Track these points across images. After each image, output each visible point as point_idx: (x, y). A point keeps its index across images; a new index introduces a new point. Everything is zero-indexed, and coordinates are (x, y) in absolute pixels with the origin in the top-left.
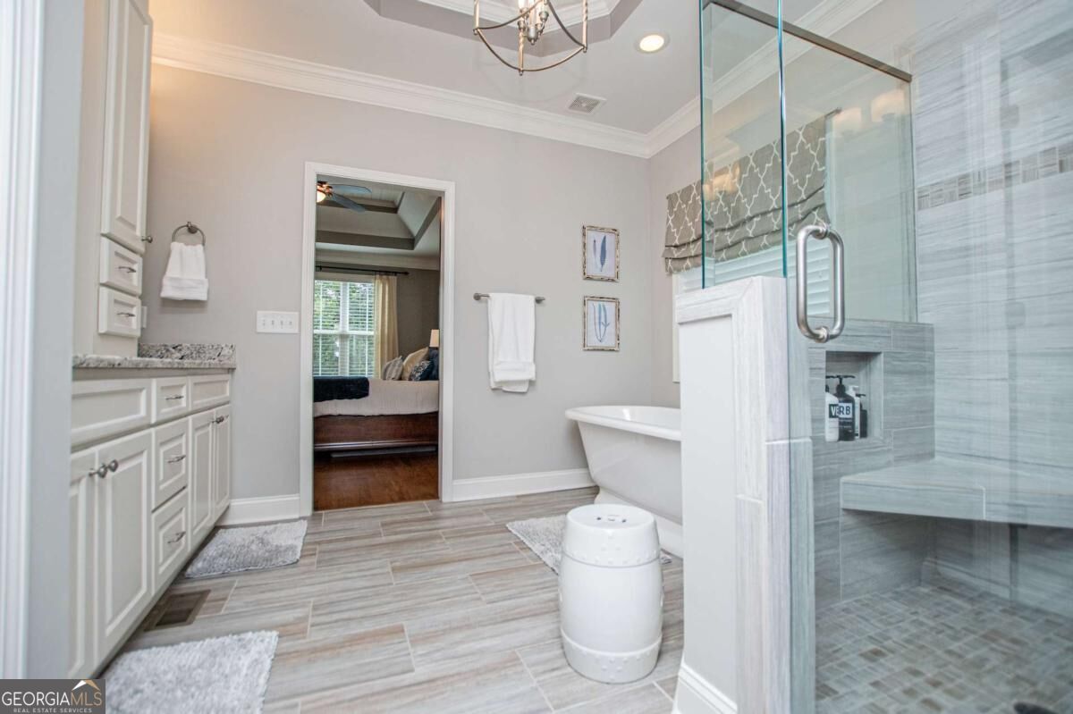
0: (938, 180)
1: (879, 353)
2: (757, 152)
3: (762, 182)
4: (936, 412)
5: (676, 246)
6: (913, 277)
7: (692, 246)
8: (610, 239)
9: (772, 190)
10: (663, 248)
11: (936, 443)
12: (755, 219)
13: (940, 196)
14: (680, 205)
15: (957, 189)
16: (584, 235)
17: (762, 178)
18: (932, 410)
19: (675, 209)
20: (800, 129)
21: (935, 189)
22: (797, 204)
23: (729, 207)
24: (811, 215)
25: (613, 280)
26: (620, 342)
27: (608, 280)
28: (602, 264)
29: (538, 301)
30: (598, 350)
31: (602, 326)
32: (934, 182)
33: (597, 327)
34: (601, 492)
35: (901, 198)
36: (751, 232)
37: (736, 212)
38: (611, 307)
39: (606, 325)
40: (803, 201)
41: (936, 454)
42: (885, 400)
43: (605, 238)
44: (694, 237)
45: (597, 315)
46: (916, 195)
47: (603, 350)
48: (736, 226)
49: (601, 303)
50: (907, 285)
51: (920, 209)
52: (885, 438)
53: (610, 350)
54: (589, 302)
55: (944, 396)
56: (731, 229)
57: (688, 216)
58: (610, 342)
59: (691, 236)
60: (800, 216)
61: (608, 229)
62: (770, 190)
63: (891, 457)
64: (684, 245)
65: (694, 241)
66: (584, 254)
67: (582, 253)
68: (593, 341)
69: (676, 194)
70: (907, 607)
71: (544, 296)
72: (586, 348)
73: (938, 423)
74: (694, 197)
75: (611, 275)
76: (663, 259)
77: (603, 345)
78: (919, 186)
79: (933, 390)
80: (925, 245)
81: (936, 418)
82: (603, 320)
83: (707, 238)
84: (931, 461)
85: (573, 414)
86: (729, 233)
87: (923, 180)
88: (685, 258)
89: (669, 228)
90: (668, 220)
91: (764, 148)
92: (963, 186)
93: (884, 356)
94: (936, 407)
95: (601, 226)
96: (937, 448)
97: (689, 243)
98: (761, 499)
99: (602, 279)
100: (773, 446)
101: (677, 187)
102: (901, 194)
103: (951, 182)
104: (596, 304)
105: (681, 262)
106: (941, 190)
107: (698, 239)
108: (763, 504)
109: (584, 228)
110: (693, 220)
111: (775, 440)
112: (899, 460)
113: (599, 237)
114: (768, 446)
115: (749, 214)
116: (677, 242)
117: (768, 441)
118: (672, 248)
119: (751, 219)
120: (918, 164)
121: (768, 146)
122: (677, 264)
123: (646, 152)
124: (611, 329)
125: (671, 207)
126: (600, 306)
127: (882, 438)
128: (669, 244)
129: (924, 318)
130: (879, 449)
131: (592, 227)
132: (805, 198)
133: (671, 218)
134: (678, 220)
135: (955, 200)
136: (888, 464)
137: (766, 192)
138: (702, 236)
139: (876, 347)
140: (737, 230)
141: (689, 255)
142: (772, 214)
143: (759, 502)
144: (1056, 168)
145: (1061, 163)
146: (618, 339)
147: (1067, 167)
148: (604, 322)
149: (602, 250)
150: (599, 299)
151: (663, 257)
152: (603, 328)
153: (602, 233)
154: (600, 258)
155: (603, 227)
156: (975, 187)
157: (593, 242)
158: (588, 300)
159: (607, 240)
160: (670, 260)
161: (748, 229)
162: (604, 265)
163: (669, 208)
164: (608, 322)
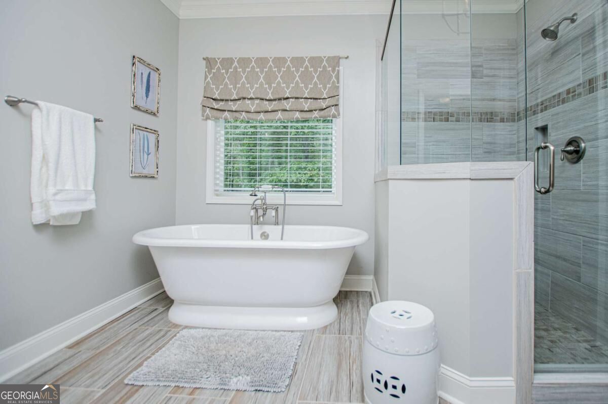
2: (293, 57)
3: (297, 78)
8: (154, 76)
10: (202, 98)
12: (291, 100)
14: (218, 69)
16: (135, 65)
17: (297, 75)
19: (214, 71)
20: (324, 57)
22: (321, 99)
24: (330, 108)
25: (154, 114)
26: (159, 170)
27: (151, 113)
28: (147, 96)
30: (142, 177)
31: (145, 154)
33: (142, 154)
36: (287, 107)
37: (275, 90)
38: (152, 137)
39: (148, 154)
40: (325, 99)
43: (149, 74)
44: (234, 97)
45: (142, 142)
47: (146, 177)
48: (276, 100)
49: (145, 133)
53: (151, 177)
54: (137, 131)
56: (269, 100)
57: (228, 80)
58: (151, 169)
59: (231, 95)
60: (323, 107)
61: (153, 66)
62: (303, 85)
64: (222, 100)
65: (235, 100)
66: (134, 83)
67: (132, 82)
68: (138, 168)
69: (215, 59)
72: (133, 174)
74: (235, 67)
75: (153, 109)
76: (201, 107)
77: (145, 172)
82: (146, 149)
86: (267, 103)
88: (225, 111)
89: (208, 83)
90: (206, 77)
91: (299, 57)
95: (148, 61)
97: (229, 100)
99: (146, 111)
104: (142, 134)
105: (221, 112)
107: (239, 99)
109: (134, 57)
110: (234, 83)
113: (146, 71)
115: (287, 95)
116: (216, 96)
118: (211, 100)
119: (288, 98)
121: (303, 57)
122: (215, 113)
124: (152, 158)
125: (209, 67)
126: (144, 135)
128: (208, 96)
131: (141, 61)
132: (326, 97)
133: (209, 76)
134: (217, 78)
137: (300, 85)
140: (274, 103)
141: (230, 109)
142: (303, 100)
144: (432, 119)
145: (434, 118)
146: (157, 168)
147: (436, 120)
148: (147, 151)
149: (147, 84)
150: (144, 129)
151: (201, 104)
152: (146, 156)
153: (147, 68)
154: (145, 91)
155: (150, 63)
156: (407, 118)
157: (141, 74)
158: (136, 128)
159: (151, 76)
160: (208, 109)
161: (286, 104)
162: (148, 99)
163: (206, 68)
164: (149, 152)
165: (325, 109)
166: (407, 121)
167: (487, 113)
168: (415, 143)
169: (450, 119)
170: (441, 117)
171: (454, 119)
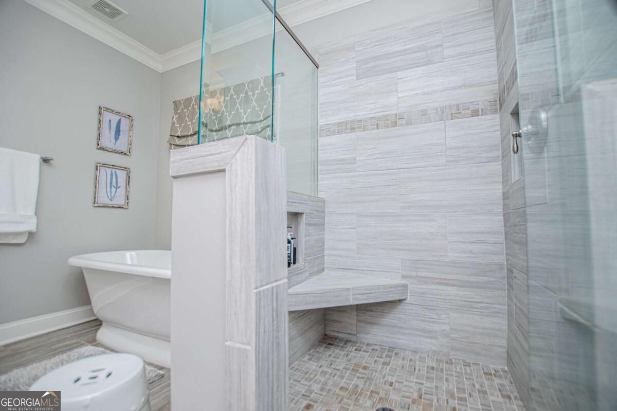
0: (329, 123)
1: (303, 213)
2: (235, 85)
3: (238, 104)
4: (325, 247)
5: (178, 137)
6: (316, 172)
7: (189, 138)
8: (125, 123)
9: (244, 111)
10: (168, 137)
11: (325, 263)
12: (233, 127)
13: (329, 131)
14: (182, 109)
15: (337, 129)
16: (100, 113)
17: (238, 102)
18: (323, 245)
19: (179, 111)
20: (262, 78)
21: (328, 127)
22: (258, 122)
23: (217, 117)
24: (265, 130)
25: (125, 154)
27: (121, 153)
28: (117, 139)
29: (46, 161)
30: (108, 207)
32: (327, 123)
33: (108, 188)
34: (104, 323)
35: (312, 129)
36: (229, 134)
37: (220, 121)
38: (122, 174)
39: (117, 188)
40: (261, 121)
41: (325, 269)
42: (305, 241)
43: (120, 120)
44: (191, 132)
45: (109, 179)
46: (319, 129)
47: (113, 207)
48: (221, 129)
49: (114, 170)
50: (313, 176)
51: (320, 136)
52: (305, 263)
53: (120, 207)
54: (102, 169)
55: (329, 237)
56: (217, 131)
57: (188, 118)
58: (120, 200)
59: (189, 131)
60: (260, 130)
61: (123, 114)
62: (242, 111)
63: (307, 274)
64: (184, 136)
65: (192, 135)
66: (99, 128)
67: (96, 128)
68: (103, 199)
69: (180, 101)
70: (316, 364)
71: (53, 158)
72: (96, 205)
73: (326, 252)
74: (193, 106)
75: (125, 149)
76: (168, 144)
77: (115, 202)
78: (320, 124)
79: (324, 234)
80: (322, 156)
81: (325, 250)
82: (114, 183)
83: (202, 133)
84: (323, 273)
85: (75, 261)
86: (215, 133)
87: (322, 122)
89: (174, 123)
90: (173, 118)
91: (240, 84)
92: (340, 128)
93: (306, 216)
94: (326, 244)
95: (116, 110)
96: (326, 266)
97: (188, 136)
98: (249, 344)
99: (115, 152)
100: (260, 292)
101: (181, 96)
102: (312, 126)
103: (334, 124)
104: (109, 171)
106: (330, 128)
107: (194, 134)
108: (251, 348)
109: (100, 108)
110: (191, 120)
111: (262, 286)
112: (311, 274)
113: (115, 119)
114: (256, 293)
115: (229, 123)
116: (179, 134)
117: (256, 288)
118: (176, 138)
119: (230, 126)
120: (320, 112)
121: (243, 83)
123: (160, 68)
124: (121, 191)
125: (176, 109)
126: (112, 172)
127: (303, 264)
128: (172, 134)
129: (321, 195)
130: (302, 271)
131: (107, 109)
132: (262, 119)
133: (175, 117)
134: (181, 119)
135: (336, 135)
136: (306, 279)
137: (240, 111)
138: (198, 132)
139: (302, 209)
140: (221, 132)
141: (188, 144)
142: (243, 126)
143: (248, 348)
144: (376, 126)
145: (377, 124)
146: (128, 200)
147: (379, 127)
148: (115, 185)
149: (117, 129)
150: (111, 166)
151: (168, 142)
152: (114, 189)
153: (117, 116)
154: (114, 135)
155: (119, 111)
156: (345, 129)
157: (108, 121)
158: (100, 166)
159: (121, 122)
160: (173, 146)
161: (228, 132)
162: (118, 142)
163: (174, 110)
164: (119, 186)
165: (261, 131)
166: (345, 133)
167: (450, 107)
168: (355, 159)
169: (399, 122)
170: (387, 122)
171: (403, 122)
